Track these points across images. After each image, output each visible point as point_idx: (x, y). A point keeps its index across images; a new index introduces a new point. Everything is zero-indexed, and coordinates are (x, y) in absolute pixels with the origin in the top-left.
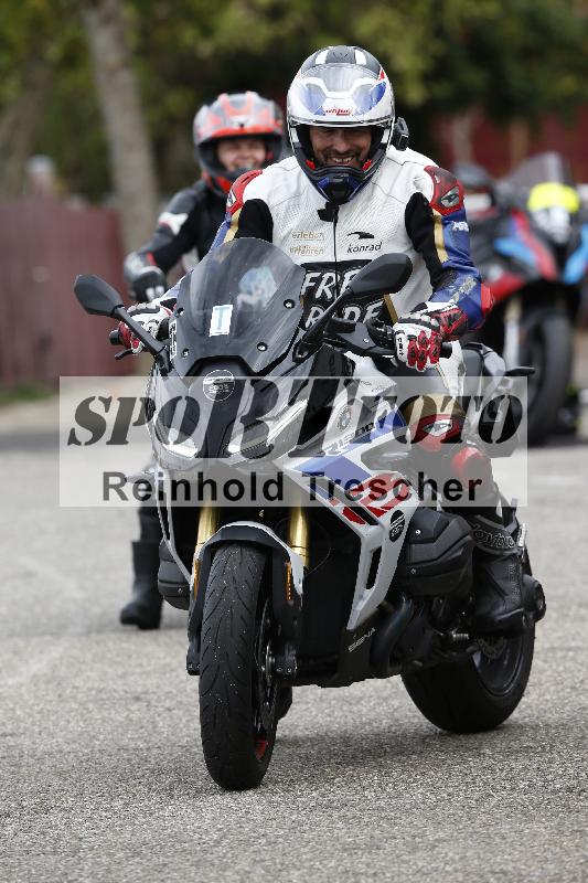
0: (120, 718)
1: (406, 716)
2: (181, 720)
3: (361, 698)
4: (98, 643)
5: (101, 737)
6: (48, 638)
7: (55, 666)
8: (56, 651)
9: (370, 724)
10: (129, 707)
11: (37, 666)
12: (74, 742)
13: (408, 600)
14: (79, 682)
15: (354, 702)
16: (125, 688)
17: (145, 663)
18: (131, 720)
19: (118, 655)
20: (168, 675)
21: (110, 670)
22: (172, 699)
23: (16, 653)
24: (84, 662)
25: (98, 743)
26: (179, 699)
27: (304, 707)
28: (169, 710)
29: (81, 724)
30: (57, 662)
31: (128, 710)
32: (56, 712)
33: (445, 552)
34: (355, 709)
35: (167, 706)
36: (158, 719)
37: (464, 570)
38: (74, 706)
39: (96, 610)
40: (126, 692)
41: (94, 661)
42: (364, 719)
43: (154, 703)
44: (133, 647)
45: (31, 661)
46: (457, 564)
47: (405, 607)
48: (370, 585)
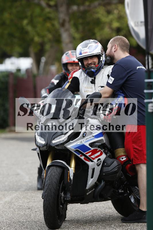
0: (22, 213)
1: (96, 216)
2: (38, 214)
3: (86, 210)
4: (26, 193)
5: (15, 218)
6: (14, 191)
7: (12, 199)
8: (15, 195)
9: (86, 217)
10: (26, 211)
11: (8, 199)
12: (8, 219)
13: (103, 182)
14: (16, 204)
15: (84, 211)
16: (27, 205)
17: (36, 199)
18: (25, 214)
19: (29, 197)
20: (40, 202)
21: (26, 201)
22: (38, 209)
23: (4, 195)
24: (20, 198)
25: (14, 220)
26: (40, 209)
27: (71, 212)
28: (36, 212)
29: (12, 215)
30: (13, 198)
31: (25, 211)
32: (6, 211)
33: (113, 169)
34: (84, 213)
35: (36, 210)
36: (32, 214)
37: (118, 174)
38: (12, 210)
39: (30, 184)
40: (27, 207)
41: (23, 198)
42: (85, 216)
43: (33, 210)
44: (34, 195)
45: (6, 198)
46: (116, 172)
47: (103, 183)
48: (92, 177)
